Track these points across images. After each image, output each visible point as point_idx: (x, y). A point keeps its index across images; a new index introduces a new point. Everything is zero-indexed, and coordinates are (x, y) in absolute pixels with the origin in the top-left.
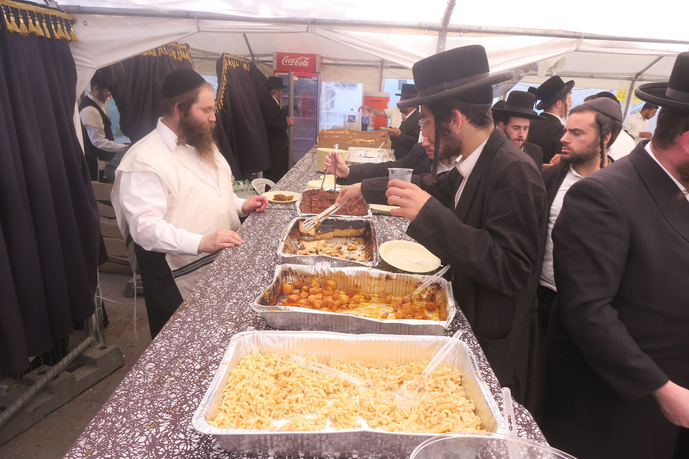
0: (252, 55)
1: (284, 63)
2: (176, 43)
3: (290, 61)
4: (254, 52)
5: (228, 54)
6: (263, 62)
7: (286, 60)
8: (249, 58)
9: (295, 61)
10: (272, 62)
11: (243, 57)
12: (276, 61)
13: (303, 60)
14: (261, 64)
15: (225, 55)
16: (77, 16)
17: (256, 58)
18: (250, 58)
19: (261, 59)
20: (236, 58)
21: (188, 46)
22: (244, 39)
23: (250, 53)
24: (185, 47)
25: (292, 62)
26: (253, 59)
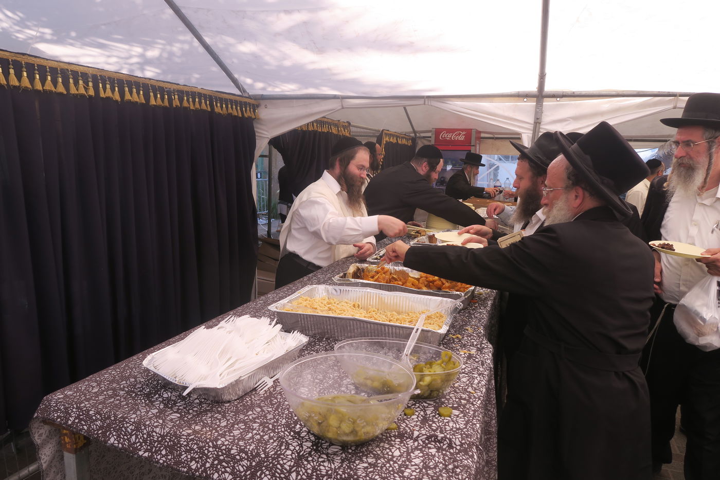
0: (415, 132)
1: (442, 137)
2: (339, 121)
3: (447, 135)
4: (416, 129)
5: (388, 130)
6: (424, 137)
7: (443, 135)
8: (411, 135)
9: (452, 135)
10: (430, 137)
11: (404, 133)
12: (434, 136)
13: (460, 134)
14: (422, 140)
15: (384, 131)
16: (261, 102)
17: (418, 135)
18: (413, 135)
19: (422, 135)
20: (396, 134)
21: (349, 124)
22: (407, 118)
23: (412, 130)
24: (347, 124)
25: (448, 136)
26: (416, 135)
